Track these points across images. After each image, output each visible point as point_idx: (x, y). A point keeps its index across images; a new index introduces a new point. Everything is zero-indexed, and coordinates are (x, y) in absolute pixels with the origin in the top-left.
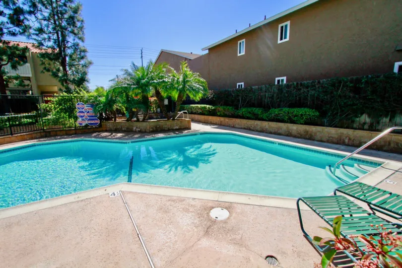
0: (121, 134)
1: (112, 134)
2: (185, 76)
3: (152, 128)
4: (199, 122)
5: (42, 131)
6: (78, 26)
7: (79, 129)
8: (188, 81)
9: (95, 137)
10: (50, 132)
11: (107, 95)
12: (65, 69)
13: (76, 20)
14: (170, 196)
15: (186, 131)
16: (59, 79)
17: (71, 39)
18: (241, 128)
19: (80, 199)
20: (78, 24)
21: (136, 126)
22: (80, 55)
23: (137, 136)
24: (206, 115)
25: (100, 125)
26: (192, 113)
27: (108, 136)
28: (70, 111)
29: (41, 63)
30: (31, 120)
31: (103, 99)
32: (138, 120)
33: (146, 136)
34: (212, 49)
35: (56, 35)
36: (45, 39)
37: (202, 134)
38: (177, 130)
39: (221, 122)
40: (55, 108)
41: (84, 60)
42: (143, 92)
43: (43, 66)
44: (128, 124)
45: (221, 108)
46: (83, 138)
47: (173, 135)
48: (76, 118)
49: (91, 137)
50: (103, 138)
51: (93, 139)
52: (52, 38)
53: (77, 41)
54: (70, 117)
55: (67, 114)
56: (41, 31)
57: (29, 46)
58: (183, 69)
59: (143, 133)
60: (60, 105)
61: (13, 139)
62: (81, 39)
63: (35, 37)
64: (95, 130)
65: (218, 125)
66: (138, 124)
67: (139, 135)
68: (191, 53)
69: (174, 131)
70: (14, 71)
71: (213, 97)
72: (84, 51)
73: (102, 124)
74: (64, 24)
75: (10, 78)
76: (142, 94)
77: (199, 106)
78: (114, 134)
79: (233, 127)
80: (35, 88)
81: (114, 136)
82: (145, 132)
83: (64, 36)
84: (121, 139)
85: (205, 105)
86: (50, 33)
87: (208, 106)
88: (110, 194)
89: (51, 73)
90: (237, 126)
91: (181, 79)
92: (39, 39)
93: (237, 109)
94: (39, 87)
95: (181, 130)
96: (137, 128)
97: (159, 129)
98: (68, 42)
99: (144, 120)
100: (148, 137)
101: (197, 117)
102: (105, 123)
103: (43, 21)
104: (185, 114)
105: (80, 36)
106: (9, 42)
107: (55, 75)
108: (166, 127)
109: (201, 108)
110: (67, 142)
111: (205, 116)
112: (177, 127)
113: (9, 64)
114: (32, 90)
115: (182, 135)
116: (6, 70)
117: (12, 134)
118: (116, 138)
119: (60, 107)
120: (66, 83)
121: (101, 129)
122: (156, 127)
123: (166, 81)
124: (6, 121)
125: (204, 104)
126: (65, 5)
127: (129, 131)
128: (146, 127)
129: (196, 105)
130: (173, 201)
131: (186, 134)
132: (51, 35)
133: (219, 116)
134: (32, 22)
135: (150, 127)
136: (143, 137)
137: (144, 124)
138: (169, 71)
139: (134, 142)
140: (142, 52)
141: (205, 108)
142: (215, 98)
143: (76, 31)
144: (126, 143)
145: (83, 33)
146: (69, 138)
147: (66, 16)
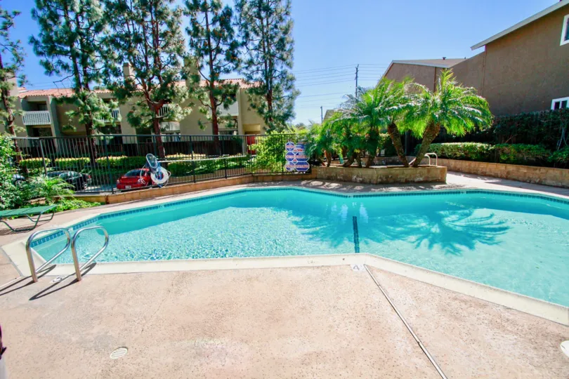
0: (337, 184)
1: (324, 184)
2: (447, 94)
3: (380, 178)
4: (457, 171)
5: (250, 175)
6: (287, 50)
7: (287, 175)
8: (450, 103)
9: (305, 185)
10: (257, 177)
11: (323, 131)
12: (270, 104)
13: (285, 42)
14: (454, 292)
15: (437, 186)
16: (263, 116)
17: (279, 67)
18: (563, 187)
19: (315, 265)
20: (288, 47)
21: (357, 174)
22: (286, 85)
23: (358, 188)
24: (475, 160)
25: (310, 172)
26: (443, 157)
27: (321, 186)
28: (279, 152)
29: (248, 99)
30: (236, 164)
31: (317, 138)
32: (360, 166)
33: (373, 189)
34: (491, 45)
35: (264, 65)
36: (253, 72)
37: (469, 192)
38: (420, 183)
39: (508, 173)
40: (264, 150)
41: (291, 90)
42: (371, 125)
43: (250, 103)
44: (345, 171)
45: (511, 149)
46: (290, 186)
47: (414, 190)
48: (284, 161)
49: (300, 186)
50: (314, 187)
51: (304, 188)
52: (260, 69)
53: (285, 68)
54: (278, 159)
55: (276, 156)
56: (251, 62)
57: (240, 81)
58: (444, 83)
59: (368, 184)
60: (270, 145)
61: (227, 182)
62: (289, 65)
63: (245, 71)
64: (305, 177)
65: (501, 178)
66: (361, 171)
67: (362, 187)
68: (444, 58)
69: (416, 184)
70: (225, 111)
71: (493, 128)
72: (292, 79)
73: (312, 169)
74: (273, 49)
75: (222, 118)
76: (370, 128)
77: (460, 144)
78: (327, 184)
79: (540, 184)
80: (240, 129)
81: (327, 186)
82: (370, 183)
83: (271, 65)
84: (340, 191)
85: (474, 144)
86: (259, 63)
87: (479, 145)
88: (352, 266)
89: (256, 110)
90: (549, 182)
91: (439, 101)
92: (249, 73)
93: (553, 150)
94: (244, 126)
95: (428, 183)
96: (358, 176)
97: (391, 181)
98: (276, 71)
99: (367, 167)
100: (377, 191)
101: (452, 163)
102: (315, 168)
103: (253, 51)
104: (433, 159)
105: (288, 61)
106: (224, 80)
107: (261, 112)
108: (402, 177)
109: (465, 149)
110: (275, 190)
111: (471, 161)
112: (421, 179)
113: (223, 104)
114: (237, 131)
115: (432, 191)
116: (220, 110)
117: (226, 177)
118: (332, 189)
119: (270, 148)
120: (271, 120)
121: (309, 176)
122: (387, 177)
123: (413, 105)
124: (218, 163)
125: (470, 141)
126: (276, 27)
127: (346, 181)
128: (372, 176)
129: (453, 144)
130: (465, 302)
131: (440, 190)
132: (259, 66)
133: (504, 162)
134: (243, 54)
135: (377, 178)
136: (368, 190)
137: (369, 172)
138: (416, 90)
139: (357, 196)
140: (357, 71)
141: (472, 147)
142: (497, 130)
143: (285, 56)
144: (347, 196)
145: (292, 57)
146: (276, 185)
147: (276, 40)
